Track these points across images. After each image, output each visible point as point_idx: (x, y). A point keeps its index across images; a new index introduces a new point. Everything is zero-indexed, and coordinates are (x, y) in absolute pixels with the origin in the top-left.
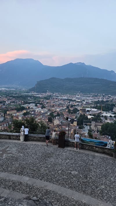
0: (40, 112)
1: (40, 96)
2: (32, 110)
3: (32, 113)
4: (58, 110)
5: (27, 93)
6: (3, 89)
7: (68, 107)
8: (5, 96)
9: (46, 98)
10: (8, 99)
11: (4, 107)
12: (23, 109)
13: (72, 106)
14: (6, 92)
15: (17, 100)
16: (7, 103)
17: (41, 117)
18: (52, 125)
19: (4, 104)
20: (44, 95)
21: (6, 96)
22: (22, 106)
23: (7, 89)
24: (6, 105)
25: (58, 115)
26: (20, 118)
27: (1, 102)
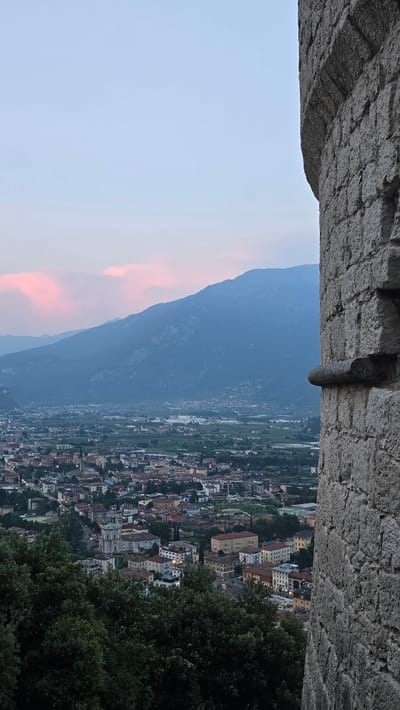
5: (301, 439)
6: (185, 419)
8: (196, 454)
10: (210, 474)
11: (193, 512)
12: (291, 527)
14: (196, 436)
15: (254, 476)
16: (207, 491)
19: (194, 500)
21: (202, 458)
22: (281, 512)
23: (200, 421)
24: (206, 504)
26: (281, 580)
27: (178, 489)
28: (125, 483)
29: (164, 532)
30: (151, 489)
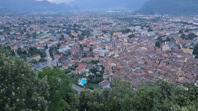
0: (146, 35)
1: (147, 18)
2: (137, 33)
3: (138, 35)
4: (168, 34)
5: (133, 15)
6: (111, 11)
7: (181, 32)
9: (154, 20)
10: (114, 21)
11: (111, 28)
12: (128, 31)
13: (187, 31)
14: (112, 15)
15: (123, 22)
16: (113, 24)
17: (147, 40)
18: (160, 50)
19: (111, 26)
20: (151, 17)
21: (113, 18)
22: (127, 28)
23: (114, 12)
24: (113, 27)
25: (168, 40)
26: (125, 40)
27: (108, 24)
28: (98, 23)
29: (105, 32)
30: (103, 24)
